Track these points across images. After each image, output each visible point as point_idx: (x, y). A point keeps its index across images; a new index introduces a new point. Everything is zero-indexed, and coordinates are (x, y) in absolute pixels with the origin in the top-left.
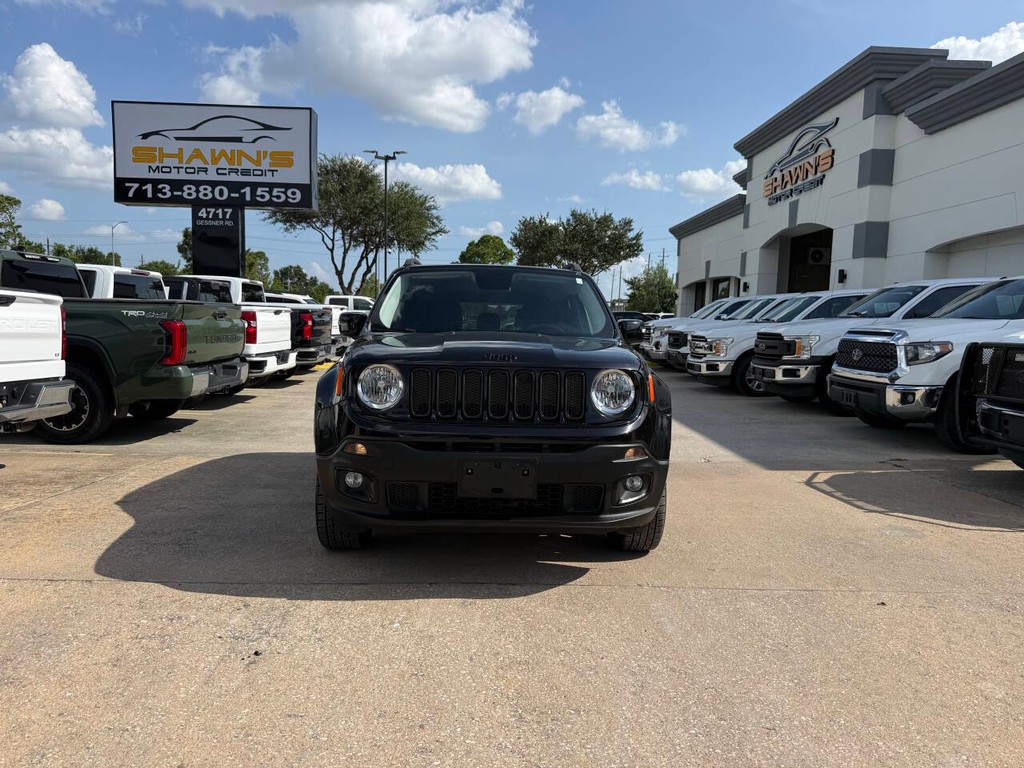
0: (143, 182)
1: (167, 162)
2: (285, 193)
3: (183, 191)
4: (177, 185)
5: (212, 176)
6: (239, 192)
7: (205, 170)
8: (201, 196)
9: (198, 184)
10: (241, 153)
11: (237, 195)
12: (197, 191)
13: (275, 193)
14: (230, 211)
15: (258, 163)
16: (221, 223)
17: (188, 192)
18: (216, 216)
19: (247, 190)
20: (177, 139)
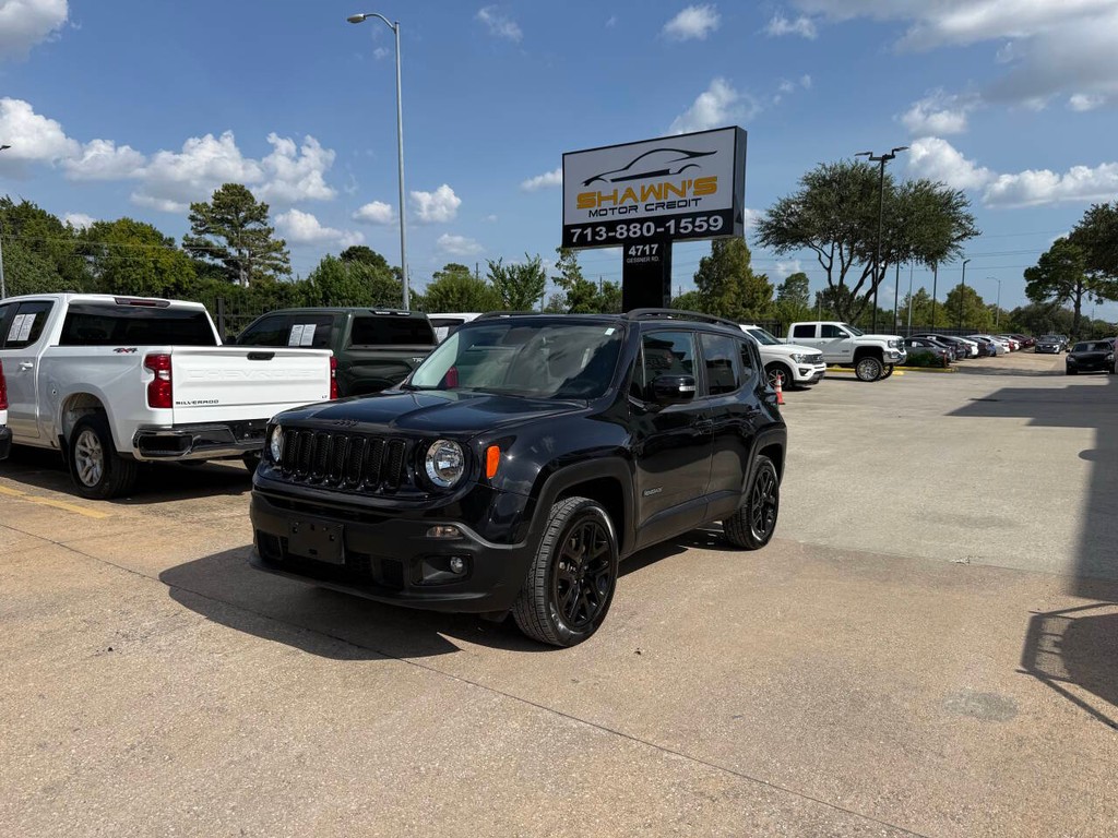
0: (584, 226)
1: (606, 205)
2: (707, 221)
3: (616, 231)
4: (611, 226)
5: (641, 213)
6: (664, 226)
7: (635, 208)
8: (631, 234)
9: (628, 222)
10: (668, 186)
11: (662, 229)
12: (628, 230)
13: (697, 223)
14: (656, 246)
15: (683, 193)
16: (648, 259)
17: (621, 231)
18: (644, 252)
19: (672, 223)
20: (613, 181)
